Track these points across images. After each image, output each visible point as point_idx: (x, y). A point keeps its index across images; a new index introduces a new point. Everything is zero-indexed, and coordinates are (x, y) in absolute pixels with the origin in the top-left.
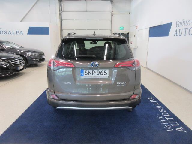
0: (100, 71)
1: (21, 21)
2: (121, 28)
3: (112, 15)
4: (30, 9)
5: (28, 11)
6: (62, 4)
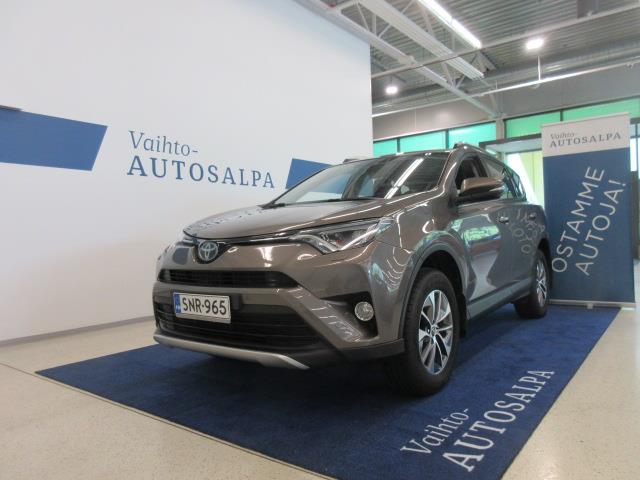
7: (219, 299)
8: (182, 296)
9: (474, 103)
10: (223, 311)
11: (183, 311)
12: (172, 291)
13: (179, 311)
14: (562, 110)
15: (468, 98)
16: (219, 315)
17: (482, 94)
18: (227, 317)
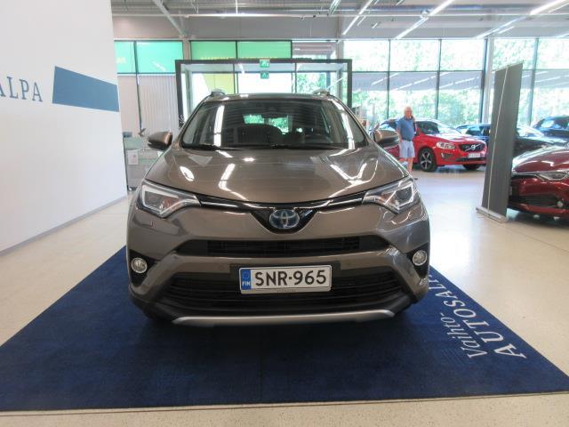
7: (316, 269)
8: (253, 272)
9: (173, 21)
10: (321, 279)
11: (254, 286)
12: (235, 268)
13: (249, 287)
14: (236, 41)
15: (169, 16)
16: (315, 284)
17: (188, 16)
18: (327, 285)
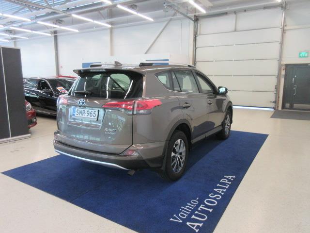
0: (90, 111)
1: (146, 53)
2: (301, 55)
3: (284, 32)
4: (157, 36)
5: (155, 39)
6: (199, 25)
